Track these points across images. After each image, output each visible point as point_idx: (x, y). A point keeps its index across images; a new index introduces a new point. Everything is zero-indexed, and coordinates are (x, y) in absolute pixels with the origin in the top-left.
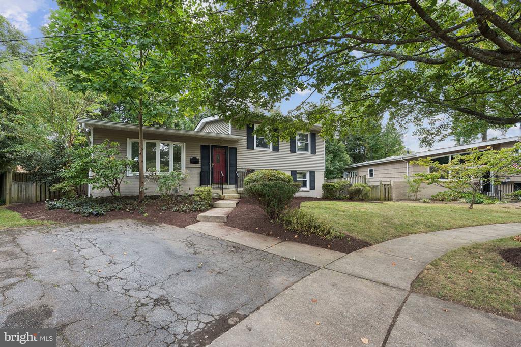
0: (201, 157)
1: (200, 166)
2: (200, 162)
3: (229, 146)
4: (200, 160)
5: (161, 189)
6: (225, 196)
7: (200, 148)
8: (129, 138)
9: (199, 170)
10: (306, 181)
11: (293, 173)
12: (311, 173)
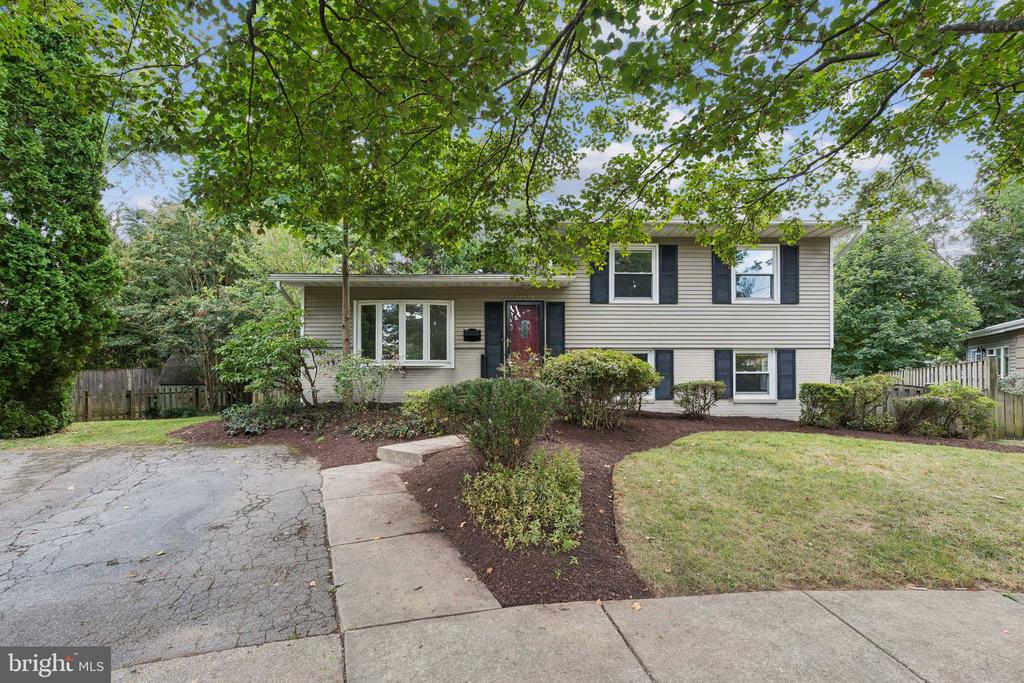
0: (486, 327)
1: (484, 346)
2: (483, 338)
3: (546, 301)
4: (483, 333)
7: (484, 309)
8: (357, 299)
9: (479, 354)
10: (768, 375)
11: (722, 356)
12: (782, 355)
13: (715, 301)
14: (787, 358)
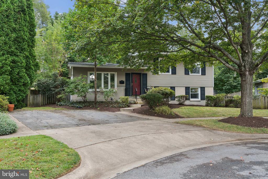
0: (126, 80)
1: (125, 85)
2: (125, 83)
3: (142, 73)
4: (125, 82)
5: (105, 97)
6: (138, 102)
7: (125, 75)
8: (89, 71)
9: (124, 88)
10: (198, 94)
11: (187, 89)
12: (202, 88)
13: (185, 74)
14: (203, 89)
